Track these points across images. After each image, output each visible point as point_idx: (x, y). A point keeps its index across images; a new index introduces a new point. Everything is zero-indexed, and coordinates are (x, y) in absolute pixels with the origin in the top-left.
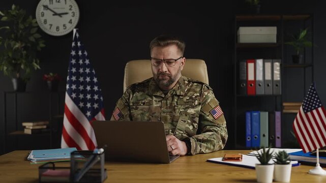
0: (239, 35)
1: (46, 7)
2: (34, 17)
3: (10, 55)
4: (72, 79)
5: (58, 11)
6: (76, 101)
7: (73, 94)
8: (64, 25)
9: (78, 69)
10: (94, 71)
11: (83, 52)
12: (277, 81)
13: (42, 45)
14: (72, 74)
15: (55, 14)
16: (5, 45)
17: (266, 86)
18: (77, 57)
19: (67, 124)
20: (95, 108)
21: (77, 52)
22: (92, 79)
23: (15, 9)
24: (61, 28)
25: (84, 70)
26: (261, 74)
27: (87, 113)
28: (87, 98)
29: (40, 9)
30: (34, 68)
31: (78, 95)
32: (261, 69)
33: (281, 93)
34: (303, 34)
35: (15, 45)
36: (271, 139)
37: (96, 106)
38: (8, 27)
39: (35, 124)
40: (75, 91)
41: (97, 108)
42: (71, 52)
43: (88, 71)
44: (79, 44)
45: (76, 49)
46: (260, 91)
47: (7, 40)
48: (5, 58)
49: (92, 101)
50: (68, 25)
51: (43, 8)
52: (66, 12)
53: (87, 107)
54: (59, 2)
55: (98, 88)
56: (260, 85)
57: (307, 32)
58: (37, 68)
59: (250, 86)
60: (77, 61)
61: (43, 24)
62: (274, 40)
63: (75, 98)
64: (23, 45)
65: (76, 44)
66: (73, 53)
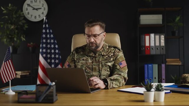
0: (140, 20)
1: (29, 5)
2: (22, 11)
3: (8, 33)
4: (43, 46)
5: (36, 7)
6: (46, 59)
7: (44, 54)
8: (39, 15)
9: (46, 40)
10: (56, 41)
11: (49, 30)
12: (163, 46)
13: (26, 27)
14: (43, 43)
15: (34, 9)
16: (5, 27)
17: (156, 49)
18: (46, 33)
19: (40, 72)
20: (57, 63)
21: (46, 31)
22: (55, 46)
23: (11, 6)
24: (37, 17)
25: (50, 40)
26: (153, 42)
27: (52, 65)
28: (52, 57)
29: (25, 6)
30: (22, 40)
31: (47, 55)
32: (153, 39)
33: (165, 53)
34: (178, 19)
35: (11, 27)
36: (159, 80)
37: (57, 61)
38: (7, 17)
39: (23, 72)
40: (45, 53)
41: (58, 63)
42: (43, 30)
43: (52, 41)
44: (47, 26)
45: (46, 28)
46: (153, 52)
47: (6, 24)
48: (5, 34)
49: (55, 58)
50: (42, 15)
51: (27, 5)
52: (40, 7)
53: (52, 62)
54: (36, 2)
55: (58, 51)
56: (152, 49)
57: (180, 17)
58: (24, 40)
59: (147, 49)
60: (46, 35)
61: (27, 15)
62: (161, 22)
63: (45, 57)
64: (16, 27)
65: (46, 25)
66: (44, 31)
